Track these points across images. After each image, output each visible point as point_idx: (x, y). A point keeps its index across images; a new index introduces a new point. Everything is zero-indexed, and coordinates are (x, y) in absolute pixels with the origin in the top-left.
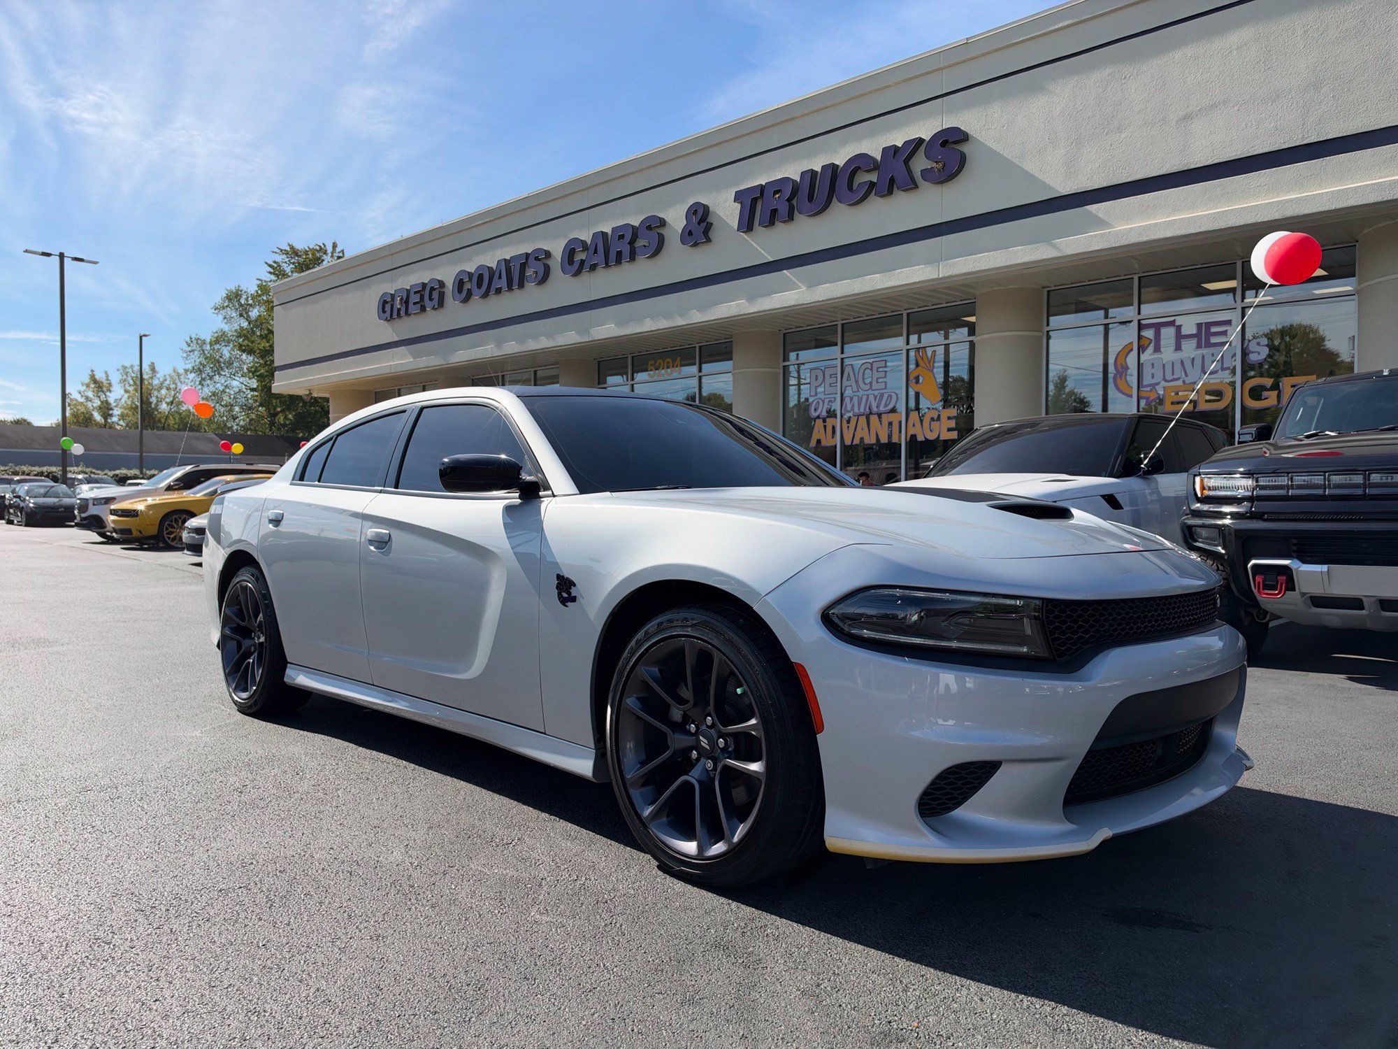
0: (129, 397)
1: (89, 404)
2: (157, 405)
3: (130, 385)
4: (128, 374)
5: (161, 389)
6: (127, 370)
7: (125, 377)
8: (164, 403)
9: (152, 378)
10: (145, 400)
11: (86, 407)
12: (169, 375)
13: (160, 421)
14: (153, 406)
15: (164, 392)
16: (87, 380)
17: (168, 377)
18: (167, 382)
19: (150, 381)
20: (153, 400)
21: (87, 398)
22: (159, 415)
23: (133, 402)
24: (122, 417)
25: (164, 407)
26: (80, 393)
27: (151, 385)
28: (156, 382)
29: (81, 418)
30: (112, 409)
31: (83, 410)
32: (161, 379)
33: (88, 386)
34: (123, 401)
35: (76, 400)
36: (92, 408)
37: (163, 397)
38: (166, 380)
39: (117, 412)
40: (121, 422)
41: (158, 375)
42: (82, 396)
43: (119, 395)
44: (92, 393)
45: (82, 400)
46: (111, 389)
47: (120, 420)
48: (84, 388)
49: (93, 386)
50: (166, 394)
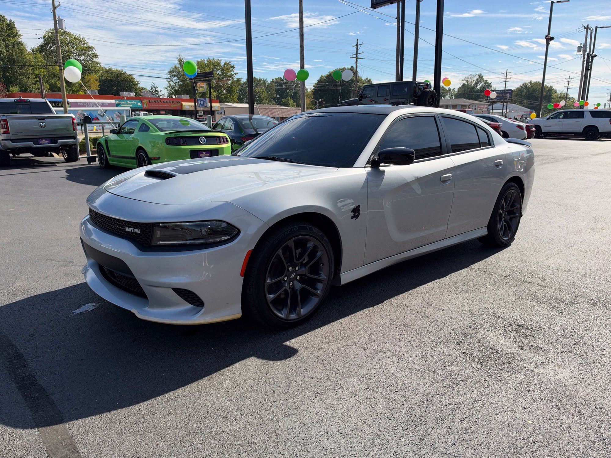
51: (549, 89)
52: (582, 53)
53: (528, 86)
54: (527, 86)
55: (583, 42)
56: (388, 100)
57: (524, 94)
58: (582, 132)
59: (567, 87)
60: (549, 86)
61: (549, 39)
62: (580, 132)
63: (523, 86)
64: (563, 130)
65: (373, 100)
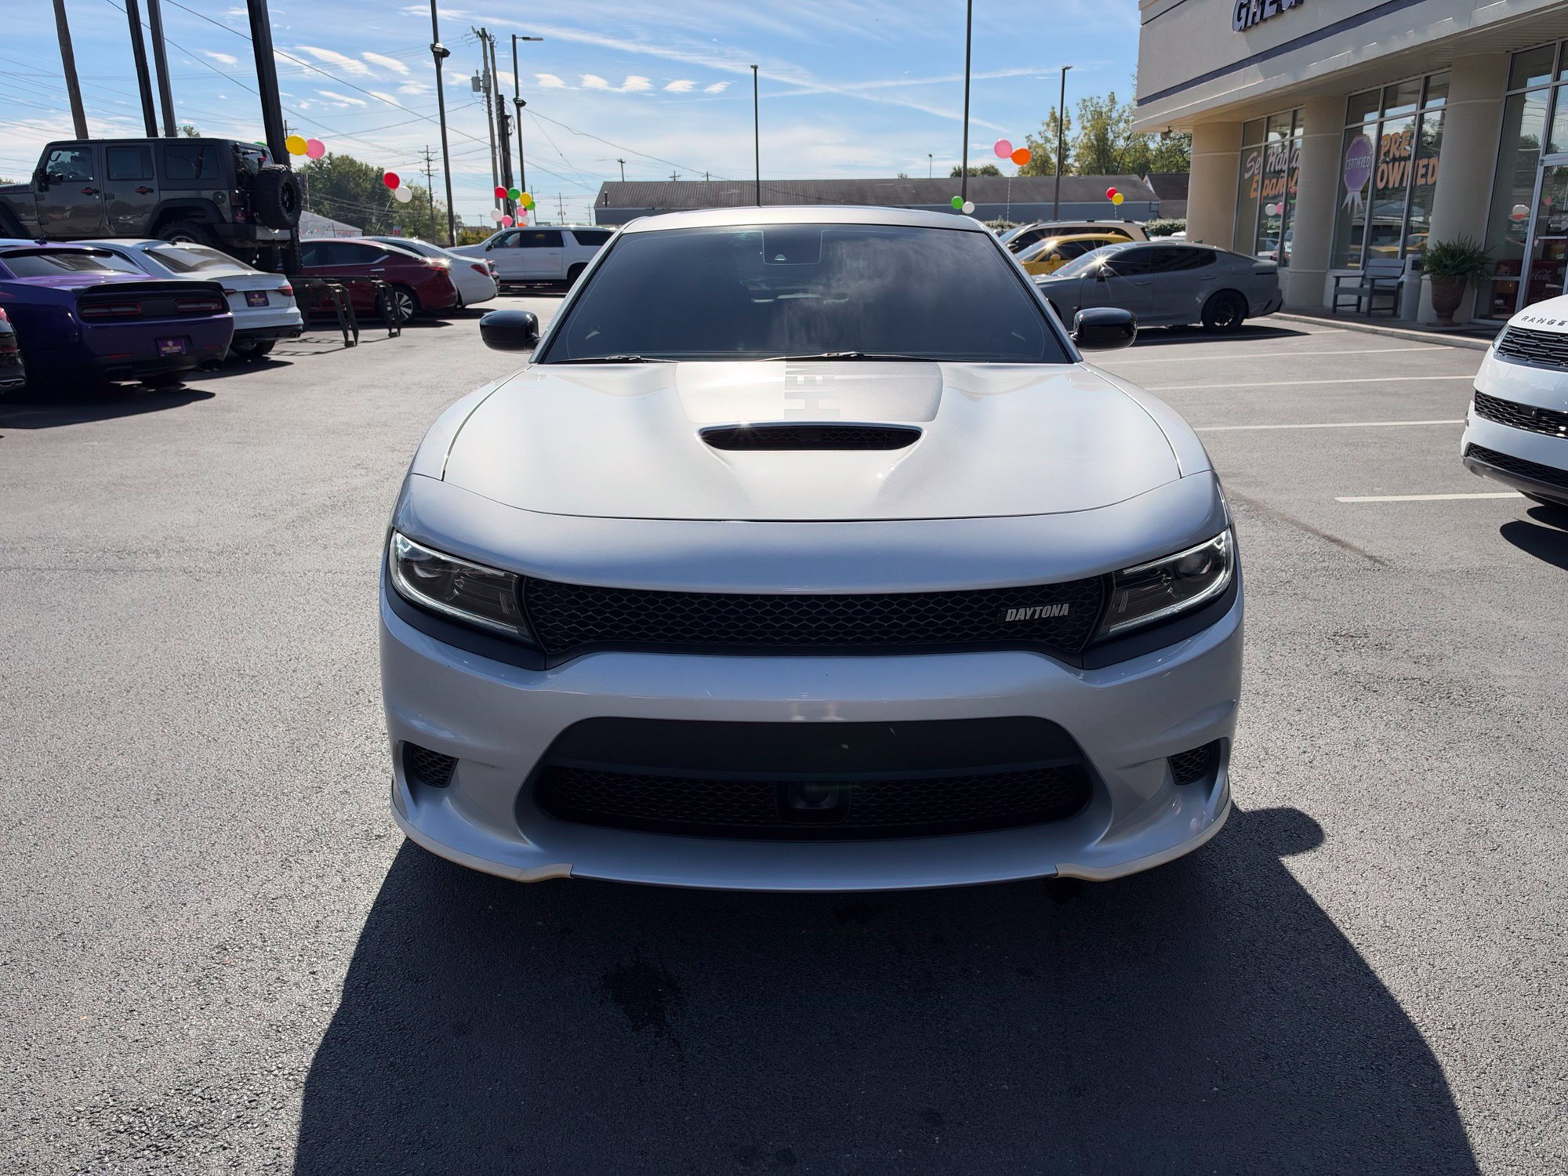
0: (1085, 134)
1: (1048, 146)
2: (1113, 141)
3: (1088, 121)
4: (1087, 108)
5: (1119, 122)
6: (1086, 103)
7: (1084, 112)
8: (1121, 138)
9: (1111, 110)
10: (1102, 138)
11: (1044, 149)
12: (1128, 106)
13: (1115, 160)
14: (1109, 143)
15: (1122, 125)
16: (1047, 119)
17: (1127, 108)
18: (1126, 114)
19: (1109, 114)
20: (1111, 136)
21: (1047, 140)
22: (1115, 153)
23: (1090, 139)
24: (1078, 157)
25: (1121, 143)
26: (1040, 134)
27: (1110, 118)
28: (1115, 115)
29: (1039, 162)
30: (1069, 150)
31: (1041, 152)
32: (1120, 111)
33: (1048, 125)
34: (1079, 140)
35: (1036, 142)
36: (1050, 150)
37: (1121, 131)
38: (1125, 111)
39: (1072, 153)
40: (1077, 164)
41: (1117, 107)
42: (1042, 137)
43: (1077, 134)
44: (1052, 133)
45: (1041, 141)
46: (1070, 127)
47: (1075, 161)
48: (1045, 127)
49: (1052, 125)
50: (1125, 128)
51: (377, 176)
52: (482, 93)
53: (325, 165)
54: (322, 165)
55: (481, 69)
56: (152, 191)
57: (320, 186)
58: (566, 278)
59: (427, 173)
60: (375, 168)
61: (440, 55)
62: (563, 278)
63: (313, 165)
64: (527, 274)
65: (97, 192)
